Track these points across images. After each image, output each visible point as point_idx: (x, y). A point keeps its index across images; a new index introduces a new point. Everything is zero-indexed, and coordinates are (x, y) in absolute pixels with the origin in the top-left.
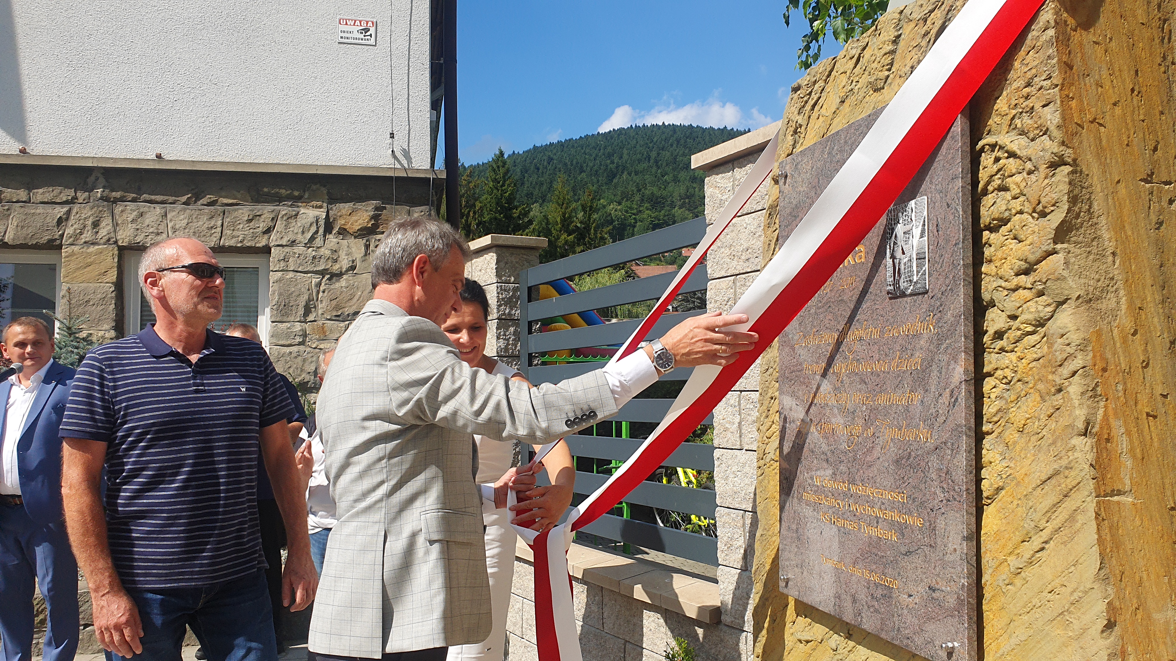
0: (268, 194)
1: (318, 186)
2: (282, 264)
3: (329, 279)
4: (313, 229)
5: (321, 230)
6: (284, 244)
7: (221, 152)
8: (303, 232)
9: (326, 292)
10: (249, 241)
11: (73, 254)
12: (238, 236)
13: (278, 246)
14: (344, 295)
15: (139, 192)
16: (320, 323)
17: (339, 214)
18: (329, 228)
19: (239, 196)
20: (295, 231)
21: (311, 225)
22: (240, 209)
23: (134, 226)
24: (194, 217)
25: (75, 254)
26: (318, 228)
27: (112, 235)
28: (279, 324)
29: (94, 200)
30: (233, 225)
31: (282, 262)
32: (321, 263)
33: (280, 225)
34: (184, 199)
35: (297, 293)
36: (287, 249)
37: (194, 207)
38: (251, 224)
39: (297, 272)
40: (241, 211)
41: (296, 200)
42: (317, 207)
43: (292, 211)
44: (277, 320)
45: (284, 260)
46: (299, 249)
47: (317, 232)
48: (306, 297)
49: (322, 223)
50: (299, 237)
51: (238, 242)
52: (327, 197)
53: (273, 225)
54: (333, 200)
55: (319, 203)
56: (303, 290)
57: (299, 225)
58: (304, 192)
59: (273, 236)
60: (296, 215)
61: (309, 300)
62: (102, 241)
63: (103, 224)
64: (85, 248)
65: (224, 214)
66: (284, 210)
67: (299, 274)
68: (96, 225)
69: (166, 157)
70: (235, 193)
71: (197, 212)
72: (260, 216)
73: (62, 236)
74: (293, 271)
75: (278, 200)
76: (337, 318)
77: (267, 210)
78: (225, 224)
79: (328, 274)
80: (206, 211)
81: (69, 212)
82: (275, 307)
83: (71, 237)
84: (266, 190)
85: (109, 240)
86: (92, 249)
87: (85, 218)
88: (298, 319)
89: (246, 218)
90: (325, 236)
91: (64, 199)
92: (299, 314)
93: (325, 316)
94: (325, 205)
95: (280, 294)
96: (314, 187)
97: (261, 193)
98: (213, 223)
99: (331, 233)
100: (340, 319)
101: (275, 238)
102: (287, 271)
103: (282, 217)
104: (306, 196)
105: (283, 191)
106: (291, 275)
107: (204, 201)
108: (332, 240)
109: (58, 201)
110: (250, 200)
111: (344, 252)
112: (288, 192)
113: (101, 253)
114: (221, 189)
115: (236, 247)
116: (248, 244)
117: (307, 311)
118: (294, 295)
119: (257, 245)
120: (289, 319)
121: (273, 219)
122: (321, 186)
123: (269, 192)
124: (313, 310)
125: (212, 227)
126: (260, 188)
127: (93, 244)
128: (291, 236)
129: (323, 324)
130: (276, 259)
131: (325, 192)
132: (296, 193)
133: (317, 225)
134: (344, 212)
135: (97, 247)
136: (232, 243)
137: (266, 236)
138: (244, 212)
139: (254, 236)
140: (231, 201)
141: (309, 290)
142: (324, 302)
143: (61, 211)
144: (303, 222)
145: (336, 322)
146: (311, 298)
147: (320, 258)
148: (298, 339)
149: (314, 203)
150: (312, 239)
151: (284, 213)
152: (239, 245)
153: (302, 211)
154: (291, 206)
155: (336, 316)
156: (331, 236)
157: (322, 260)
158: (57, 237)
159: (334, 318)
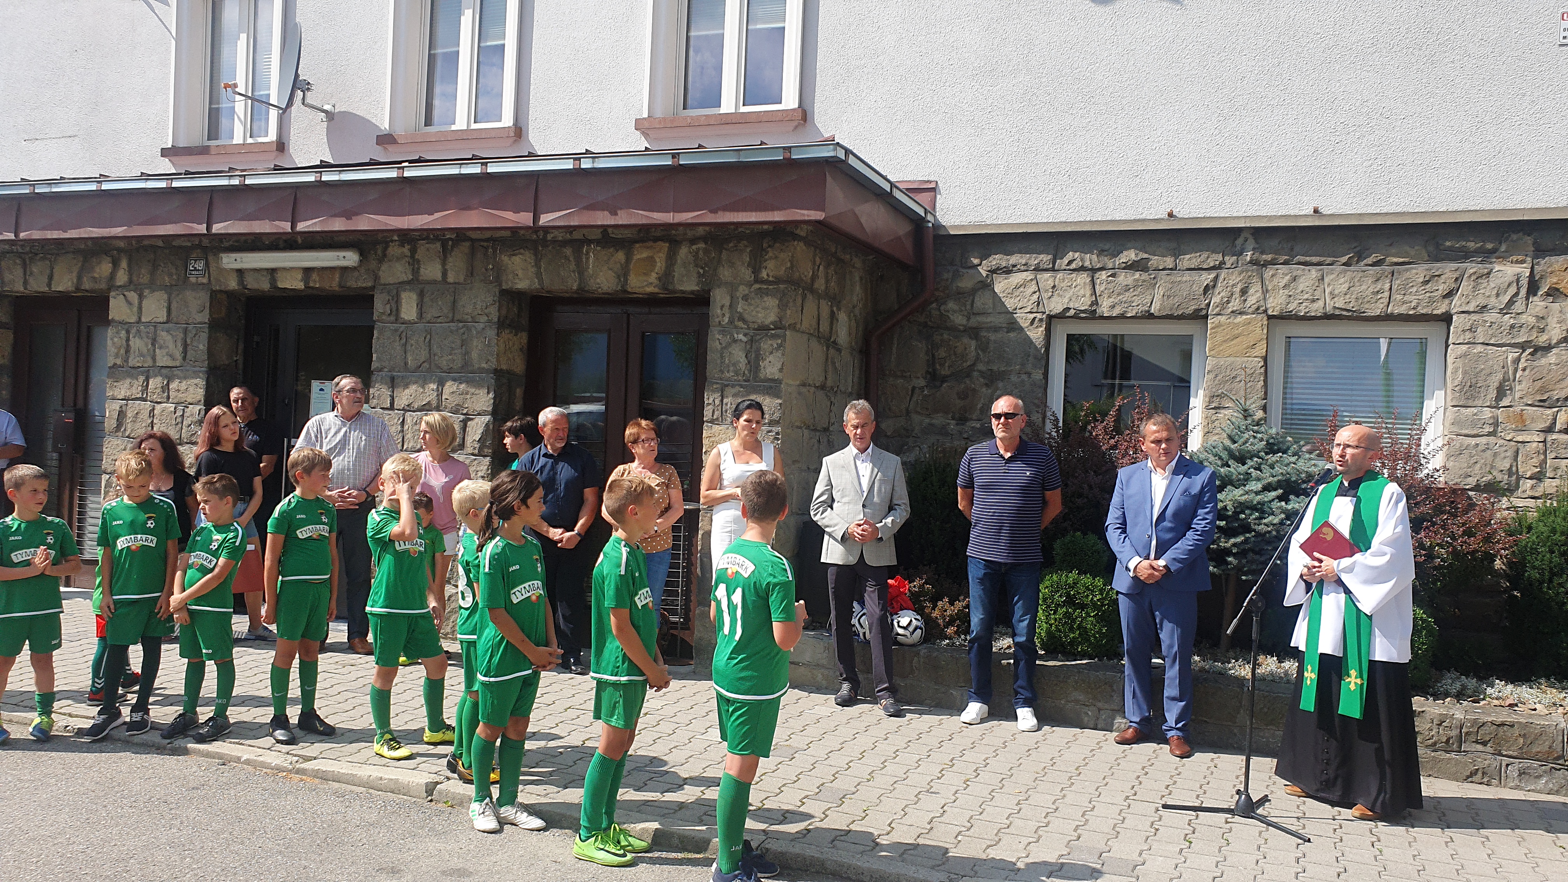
0: (1451, 249)
1: (1521, 234)
2: (1468, 335)
3: (1531, 354)
4: (1513, 290)
5: (1523, 292)
6: (1472, 310)
7: (1391, 200)
8: (1498, 295)
9: (1527, 371)
10: (1424, 307)
11: (1219, 325)
12: (1411, 302)
13: (1463, 312)
14: (1552, 374)
15: (1292, 253)
16: (1518, 409)
17: (1550, 270)
18: (1533, 288)
19: (1413, 253)
20: (1487, 294)
21: (1509, 285)
22: (1412, 268)
23: (1286, 292)
24: (1356, 280)
25: (1222, 326)
26: (1518, 289)
27: (1262, 303)
28: (1462, 409)
29: (1242, 264)
30: (1405, 289)
31: (1467, 333)
32: (1521, 333)
33: (1465, 287)
34: (1344, 259)
35: (1488, 371)
36: (1474, 317)
37: (1356, 268)
38: (1427, 287)
39: (1487, 344)
40: (1414, 271)
41: (1487, 255)
42: (1517, 262)
43: (1482, 269)
44: (1460, 404)
45: (1470, 330)
46: (1492, 316)
47: (1517, 294)
48: (1500, 376)
49: (1524, 282)
50: (1493, 301)
51: (1410, 309)
52: (1533, 249)
53: (1456, 286)
54: (1540, 252)
55: (1520, 258)
56: (1495, 367)
57: (1492, 285)
58: (1500, 243)
59: (1456, 300)
60: (1489, 273)
61: (1505, 380)
62: (1250, 310)
63: (1251, 291)
64: (1232, 318)
65: (1393, 275)
66: (1472, 268)
67: (1490, 347)
68: (1244, 292)
69: (1325, 211)
70: (1407, 248)
71: (1361, 274)
72: (1439, 276)
73: (1208, 305)
74: (1482, 343)
75: (1464, 255)
76: (1542, 404)
77: (1449, 270)
78: (1394, 287)
79: (1530, 348)
80: (1371, 272)
81: (1216, 278)
82: (1458, 387)
83: (1217, 306)
84: (1448, 244)
85: (1258, 309)
86: (1240, 319)
87: (1233, 285)
88: (1488, 404)
89: (1421, 280)
90: (1527, 299)
91: (1212, 264)
92: (1489, 397)
93: (1525, 400)
94: (1529, 259)
95: (1465, 373)
96: (1514, 237)
97: (1442, 247)
98: (1379, 287)
99: (1535, 295)
100: (1546, 404)
101: (1459, 303)
102: (1474, 343)
103: (1470, 276)
104: (1503, 248)
105: (1472, 245)
106: (1480, 348)
107: (1369, 261)
108: (1538, 304)
109: (1205, 266)
110: (1426, 258)
111: (1555, 319)
112: (1478, 245)
113: (1249, 323)
114: (1391, 245)
115: (1408, 315)
116: (1424, 311)
117: (1501, 393)
118: (1484, 372)
119: (1435, 312)
120: (1476, 403)
121: (1457, 279)
122: (1524, 234)
123: (1452, 247)
124: (1508, 392)
125: (1378, 292)
126: (1440, 242)
127: (1241, 313)
128: (1481, 301)
129: (1522, 410)
130: (1460, 329)
131: (1530, 242)
132: (1489, 246)
133: (1518, 285)
134: (1556, 267)
135: (1244, 317)
136: (1403, 310)
137: (1447, 301)
138: (1419, 272)
139: (1431, 301)
140: (1401, 260)
141: (1503, 367)
142: (1524, 383)
143: (1207, 278)
144: (1499, 281)
145: (1541, 409)
146: (1507, 377)
147: (1521, 327)
148: (1488, 429)
149: (1515, 258)
150: (1511, 302)
151: (1472, 271)
152: (1411, 312)
153: (1497, 267)
154: (1481, 262)
155: (1541, 401)
156: (1535, 298)
157: (1523, 330)
158: (1203, 306)
159: (1537, 404)
